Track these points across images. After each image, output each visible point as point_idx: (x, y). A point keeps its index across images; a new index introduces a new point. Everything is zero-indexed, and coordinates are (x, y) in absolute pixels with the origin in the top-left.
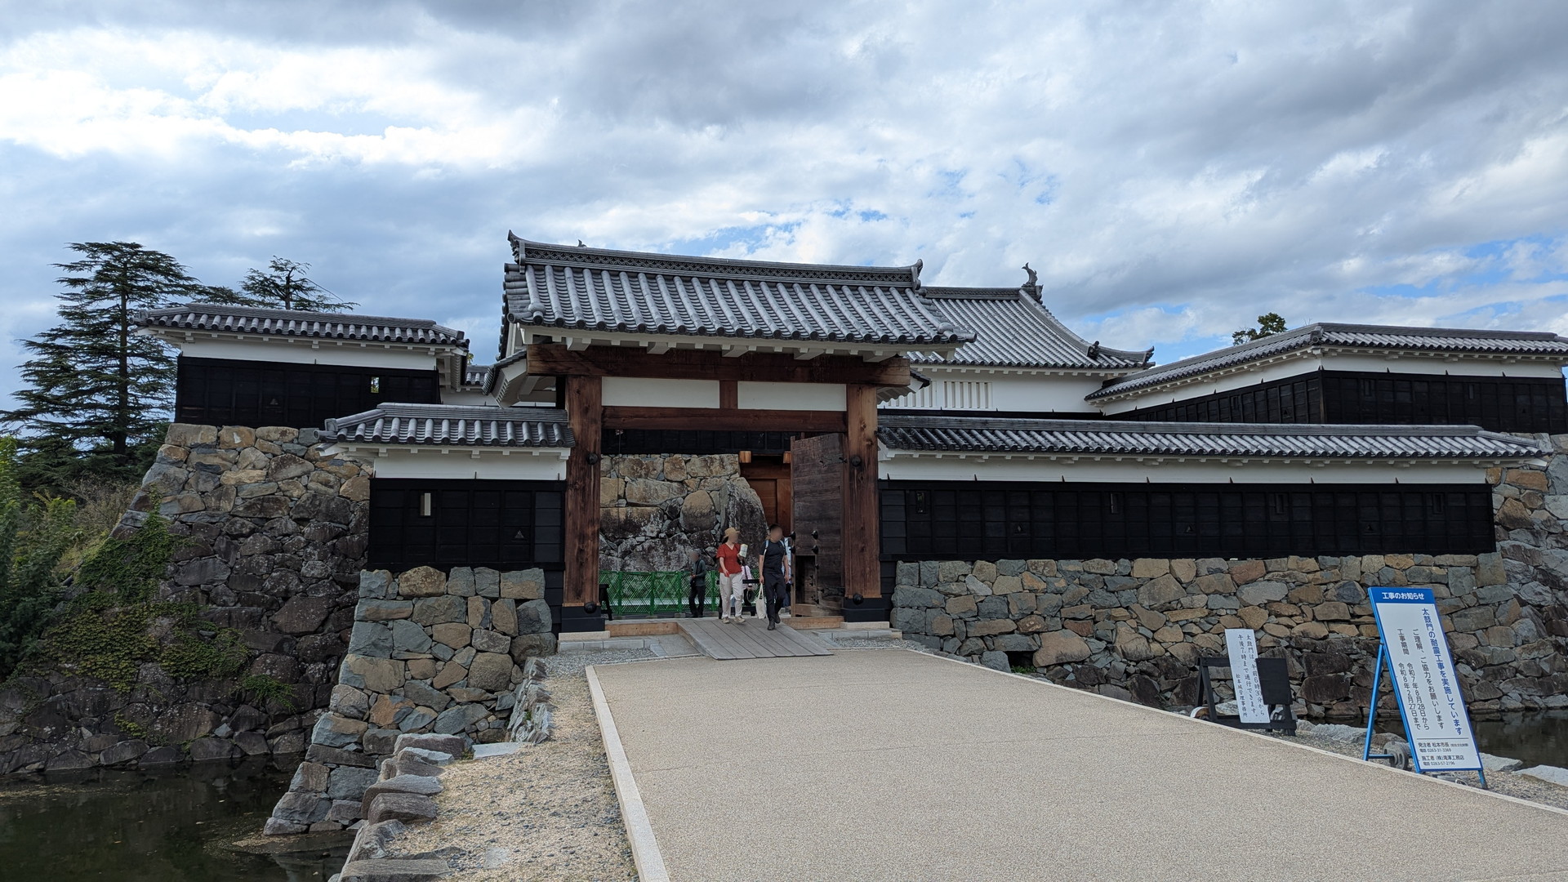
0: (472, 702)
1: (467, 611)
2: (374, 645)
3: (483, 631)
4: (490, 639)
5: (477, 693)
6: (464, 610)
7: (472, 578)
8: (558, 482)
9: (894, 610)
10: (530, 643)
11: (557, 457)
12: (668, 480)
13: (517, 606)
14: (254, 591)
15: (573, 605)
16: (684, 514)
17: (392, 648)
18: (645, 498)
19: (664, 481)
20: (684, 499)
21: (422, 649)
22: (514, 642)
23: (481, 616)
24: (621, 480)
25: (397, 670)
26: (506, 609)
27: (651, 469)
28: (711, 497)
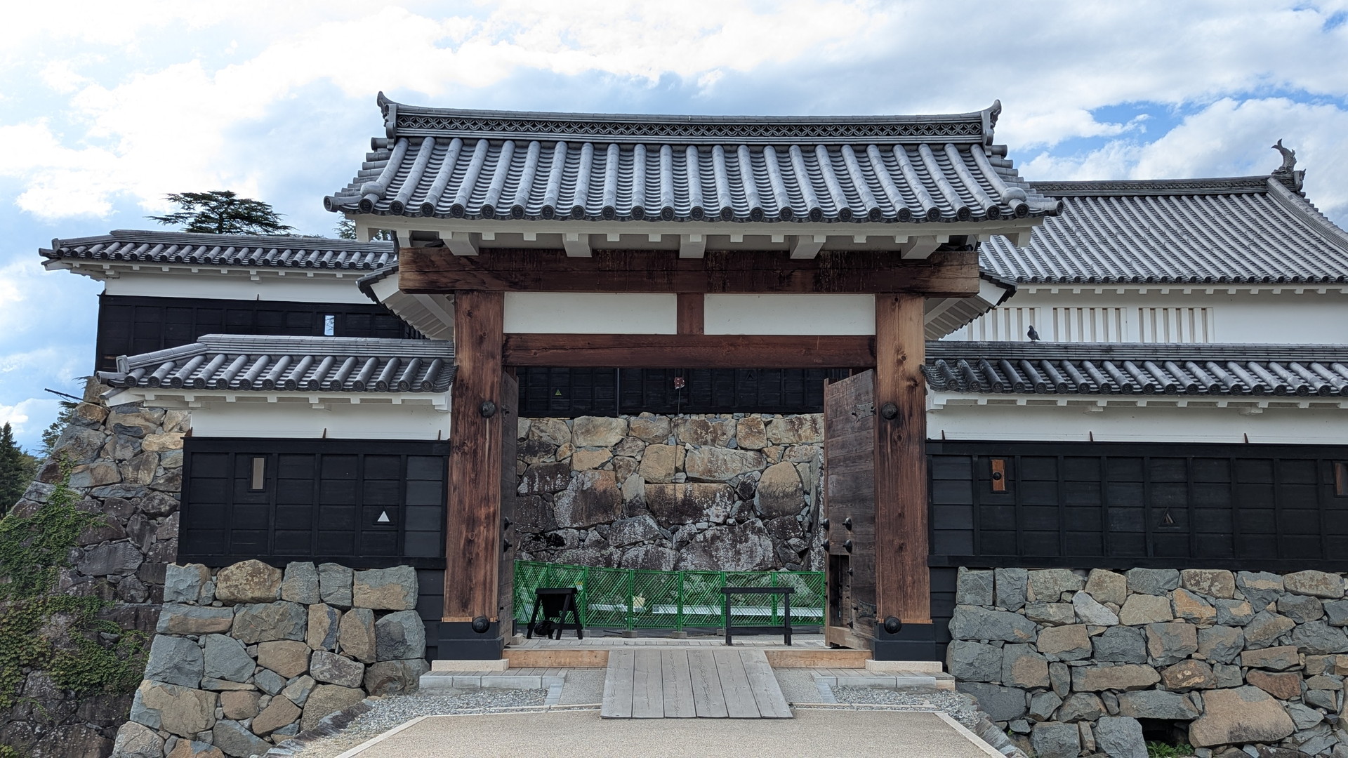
1: (307, 624)
2: (178, 668)
3: (325, 654)
4: (335, 666)
6: (302, 622)
7: (315, 578)
8: (439, 442)
9: (950, 644)
10: (389, 673)
12: (742, 448)
13: (376, 619)
15: (456, 620)
16: (760, 493)
17: (202, 673)
18: (710, 471)
19: (736, 448)
20: (762, 472)
21: (242, 677)
22: (370, 671)
23: (325, 632)
24: (680, 447)
25: (205, 705)
26: (359, 623)
27: (719, 432)
28: (797, 471)
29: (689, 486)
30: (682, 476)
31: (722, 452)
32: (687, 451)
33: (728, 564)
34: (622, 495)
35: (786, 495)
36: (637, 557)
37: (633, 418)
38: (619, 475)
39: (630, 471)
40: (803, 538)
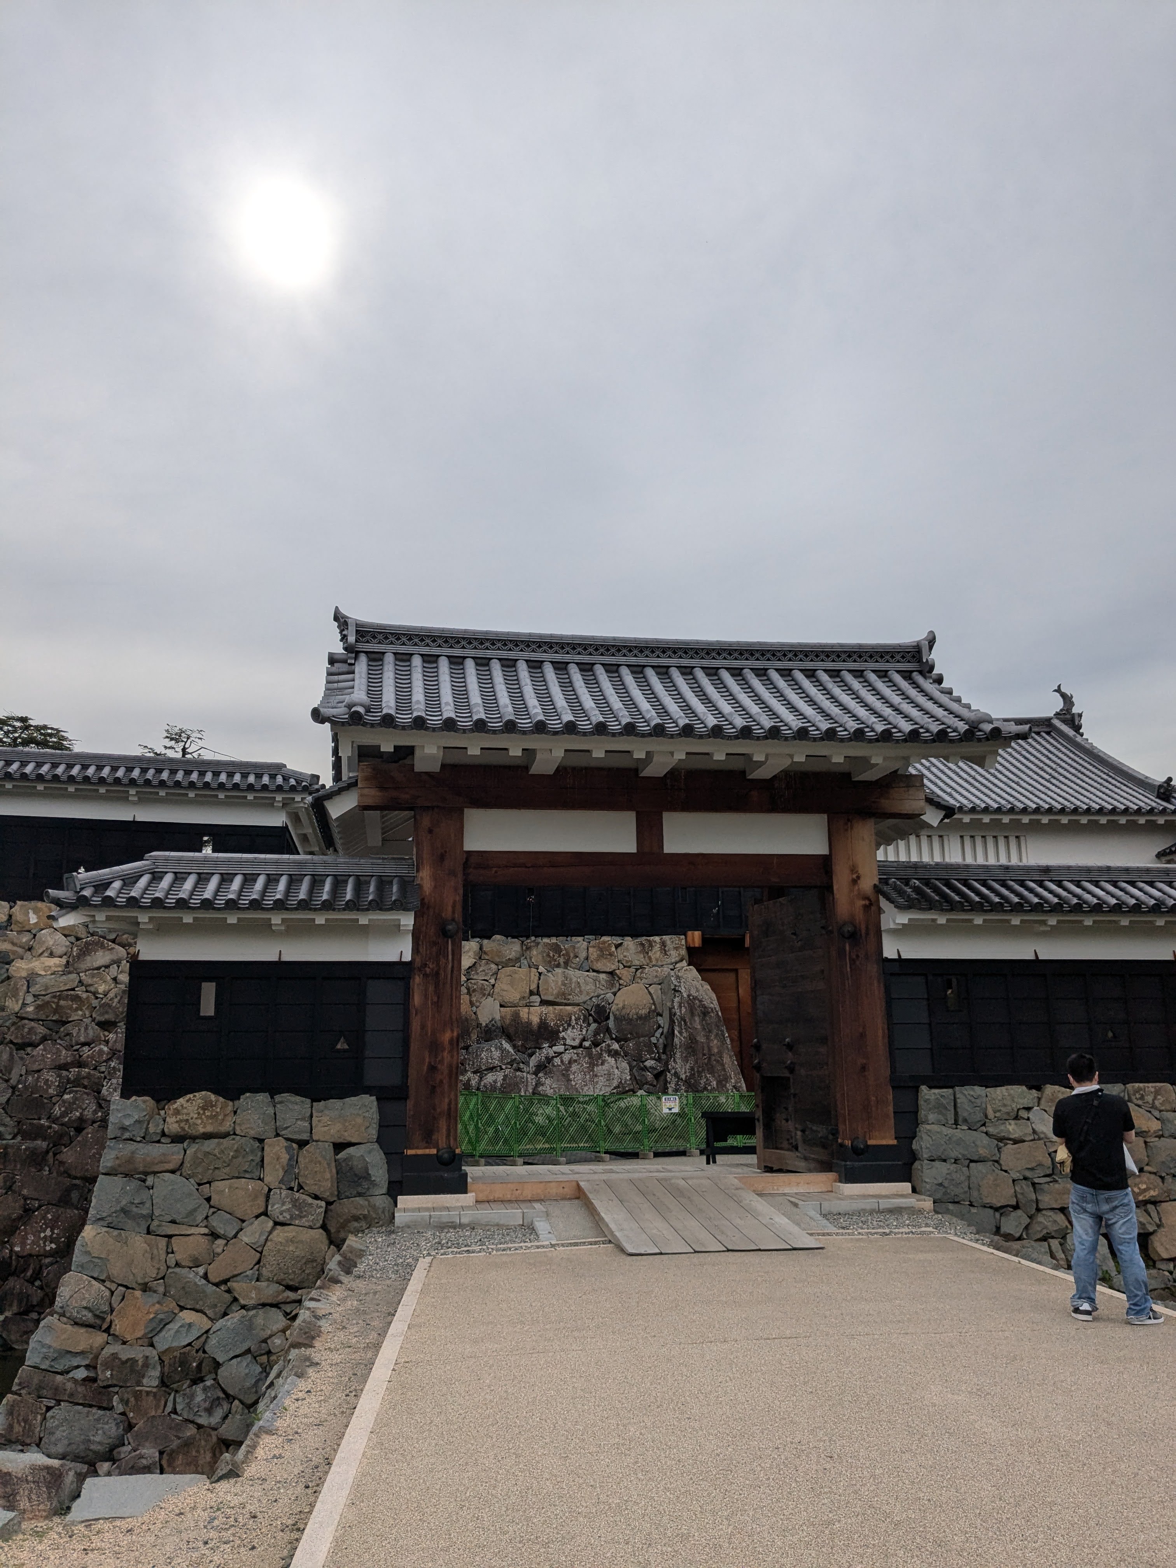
0: (264, 1305)
1: (262, 1161)
2: (124, 1211)
3: (284, 1193)
4: (294, 1206)
5: (270, 1291)
6: (258, 1159)
7: (271, 1111)
8: (400, 964)
9: (917, 1165)
10: (354, 1212)
11: (395, 929)
12: (594, 971)
13: (336, 1154)
14: (39, 1119)
15: (420, 1152)
16: (615, 1016)
17: (151, 1216)
18: (564, 994)
19: (588, 971)
20: (615, 994)
21: (195, 1220)
22: (331, 1210)
23: (283, 1169)
24: (533, 970)
25: (155, 1252)
26: (320, 1159)
27: (572, 955)
28: (650, 993)
29: (544, 1009)
30: (536, 999)
31: (575, 974)
32: (540, 974)
33: (586, 1088)
34: (477, 1018)
35: (640, 1018)
36: (495, 1082)
37: (485, 942)
38: (474, 999)
39: (484, 995)
40: (659, 1060)
